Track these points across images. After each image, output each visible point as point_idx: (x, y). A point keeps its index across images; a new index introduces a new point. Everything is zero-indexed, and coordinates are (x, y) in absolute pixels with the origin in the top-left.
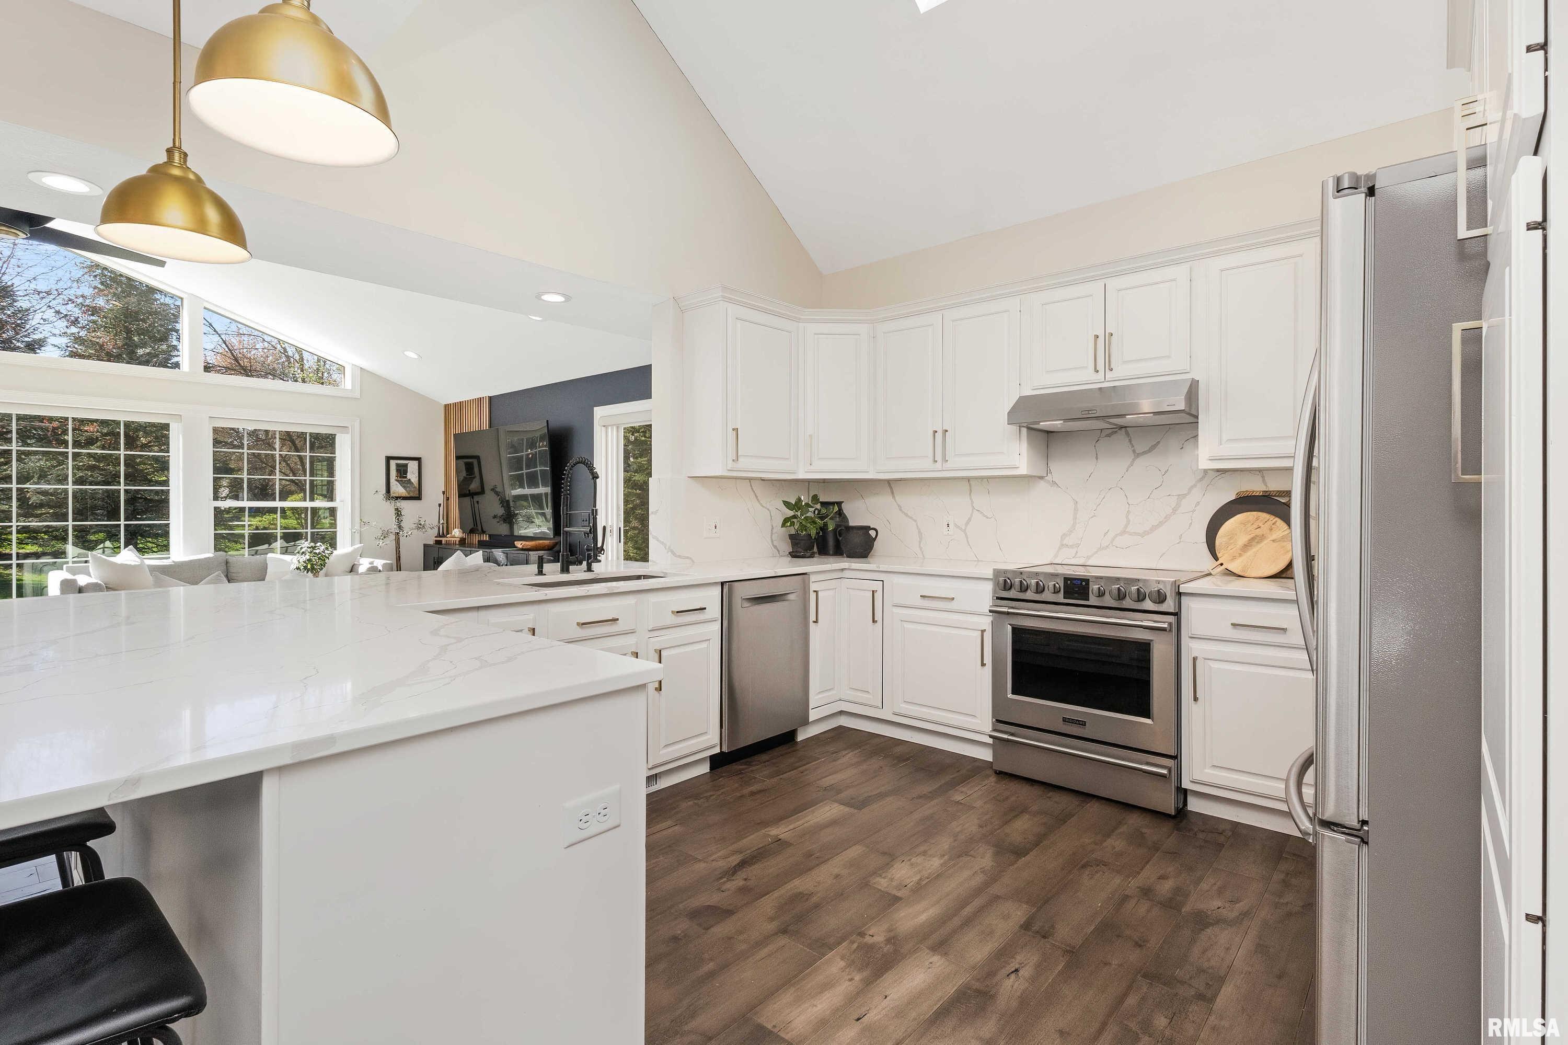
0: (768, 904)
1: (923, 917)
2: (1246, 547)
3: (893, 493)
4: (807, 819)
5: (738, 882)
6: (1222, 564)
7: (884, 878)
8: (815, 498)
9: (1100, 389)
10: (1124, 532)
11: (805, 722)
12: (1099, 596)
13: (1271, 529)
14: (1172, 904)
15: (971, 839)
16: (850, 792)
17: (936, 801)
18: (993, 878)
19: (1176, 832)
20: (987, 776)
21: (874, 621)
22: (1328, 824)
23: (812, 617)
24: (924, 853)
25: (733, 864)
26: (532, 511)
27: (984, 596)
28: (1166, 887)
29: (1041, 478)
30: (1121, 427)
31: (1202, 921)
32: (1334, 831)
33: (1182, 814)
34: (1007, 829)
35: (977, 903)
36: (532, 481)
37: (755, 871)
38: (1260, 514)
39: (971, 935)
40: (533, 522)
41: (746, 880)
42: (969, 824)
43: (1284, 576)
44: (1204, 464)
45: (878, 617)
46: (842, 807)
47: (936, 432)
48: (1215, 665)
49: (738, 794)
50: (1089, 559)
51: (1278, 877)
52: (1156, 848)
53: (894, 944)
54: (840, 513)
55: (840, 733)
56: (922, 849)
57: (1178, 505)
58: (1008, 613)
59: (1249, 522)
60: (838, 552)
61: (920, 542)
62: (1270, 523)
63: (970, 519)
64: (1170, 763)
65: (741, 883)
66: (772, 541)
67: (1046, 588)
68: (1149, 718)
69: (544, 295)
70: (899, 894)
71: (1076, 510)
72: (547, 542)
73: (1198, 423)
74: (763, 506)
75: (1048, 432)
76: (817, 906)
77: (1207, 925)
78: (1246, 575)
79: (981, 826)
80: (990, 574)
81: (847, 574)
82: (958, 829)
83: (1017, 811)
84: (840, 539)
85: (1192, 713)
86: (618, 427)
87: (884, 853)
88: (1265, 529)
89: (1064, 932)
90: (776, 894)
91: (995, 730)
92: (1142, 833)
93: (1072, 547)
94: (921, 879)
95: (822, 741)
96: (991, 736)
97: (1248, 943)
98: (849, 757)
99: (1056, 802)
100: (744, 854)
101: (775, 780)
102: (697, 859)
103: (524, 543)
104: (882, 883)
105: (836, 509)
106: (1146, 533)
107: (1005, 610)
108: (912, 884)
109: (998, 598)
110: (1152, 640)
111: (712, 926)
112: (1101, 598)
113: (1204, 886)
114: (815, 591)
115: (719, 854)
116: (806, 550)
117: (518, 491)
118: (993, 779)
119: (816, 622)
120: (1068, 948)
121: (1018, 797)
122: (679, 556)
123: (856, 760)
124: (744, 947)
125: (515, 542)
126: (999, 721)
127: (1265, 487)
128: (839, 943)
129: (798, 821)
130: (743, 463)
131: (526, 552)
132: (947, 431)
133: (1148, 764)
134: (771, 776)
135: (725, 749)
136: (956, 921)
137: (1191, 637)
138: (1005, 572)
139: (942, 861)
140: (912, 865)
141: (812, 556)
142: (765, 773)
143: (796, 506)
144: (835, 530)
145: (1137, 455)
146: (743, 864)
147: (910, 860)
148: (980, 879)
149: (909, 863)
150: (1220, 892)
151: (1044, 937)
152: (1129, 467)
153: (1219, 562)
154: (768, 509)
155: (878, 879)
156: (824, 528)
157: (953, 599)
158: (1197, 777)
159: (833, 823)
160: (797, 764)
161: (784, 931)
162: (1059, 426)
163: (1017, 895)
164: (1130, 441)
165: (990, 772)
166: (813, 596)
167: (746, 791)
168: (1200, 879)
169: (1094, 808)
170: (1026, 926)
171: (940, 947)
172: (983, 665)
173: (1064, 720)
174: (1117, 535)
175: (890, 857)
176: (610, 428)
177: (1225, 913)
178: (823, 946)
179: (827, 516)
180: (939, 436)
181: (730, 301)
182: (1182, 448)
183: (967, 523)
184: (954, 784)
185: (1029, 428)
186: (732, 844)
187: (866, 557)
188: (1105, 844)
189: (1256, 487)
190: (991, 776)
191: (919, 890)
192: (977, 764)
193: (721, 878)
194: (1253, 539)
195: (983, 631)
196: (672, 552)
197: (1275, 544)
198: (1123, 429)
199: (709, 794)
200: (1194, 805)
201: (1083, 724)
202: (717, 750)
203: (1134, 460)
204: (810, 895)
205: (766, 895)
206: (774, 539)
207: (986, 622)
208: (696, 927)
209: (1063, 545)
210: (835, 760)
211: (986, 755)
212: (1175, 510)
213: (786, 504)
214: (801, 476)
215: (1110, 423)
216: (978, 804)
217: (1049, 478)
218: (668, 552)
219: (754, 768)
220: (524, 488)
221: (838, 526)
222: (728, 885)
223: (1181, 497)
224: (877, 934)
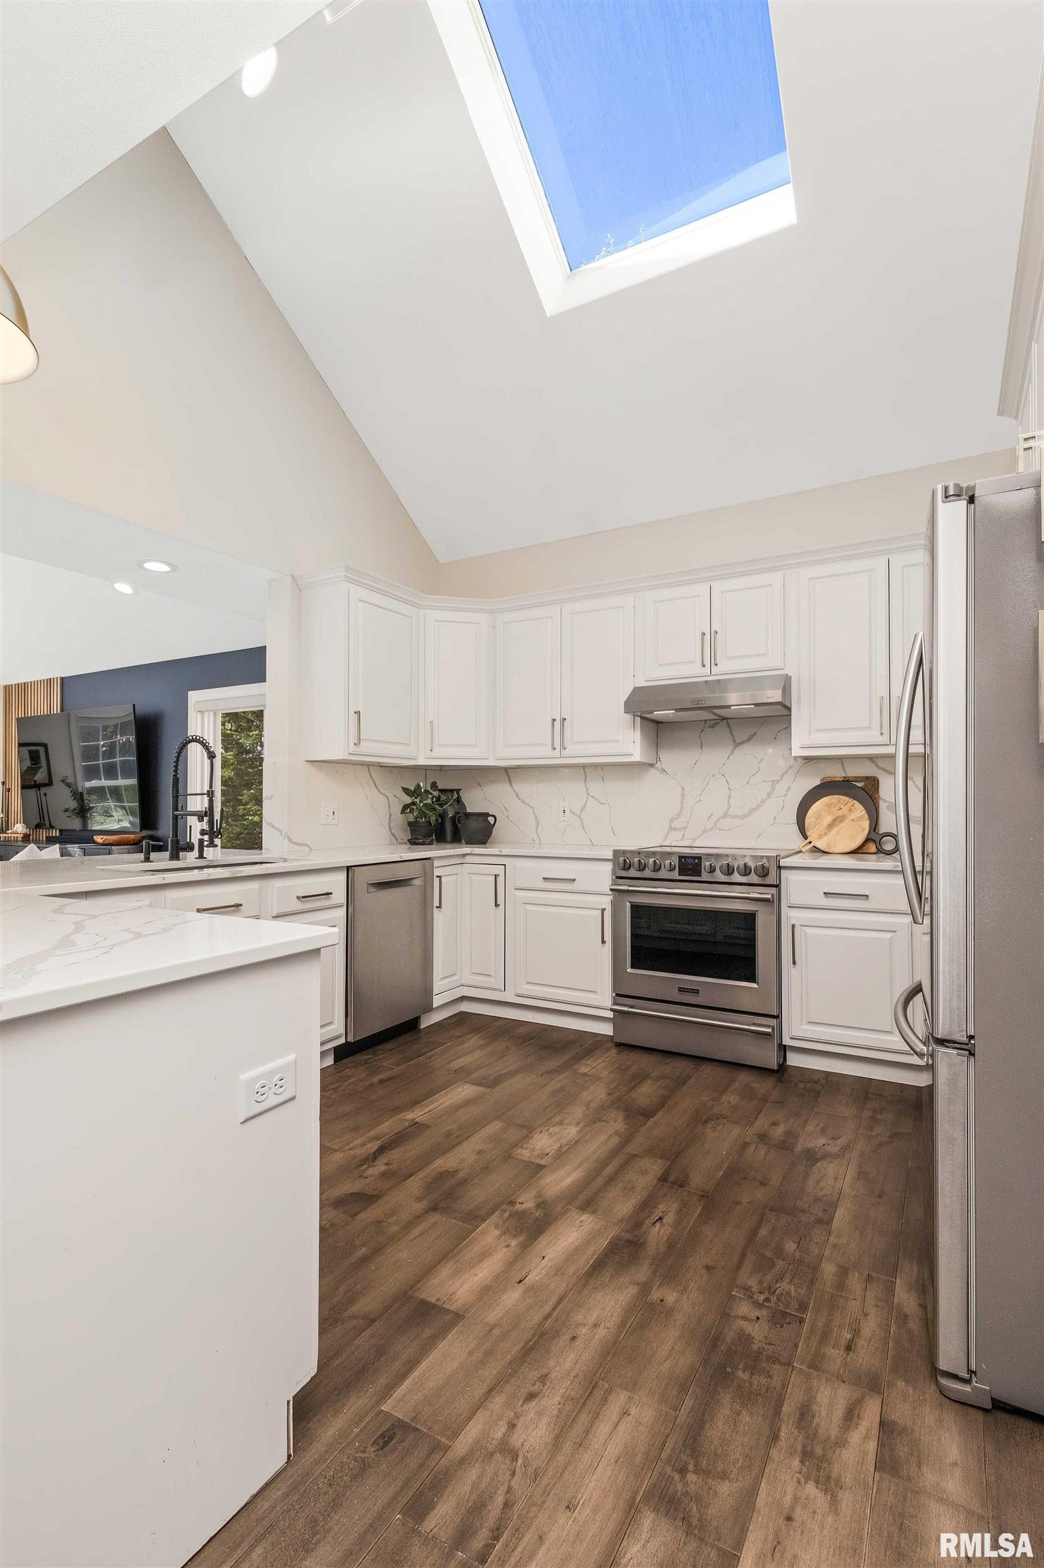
0: (414, 1185)
1: (569, 1181)
2: (831, 826)
3: (510, 781)
4: (442, 1101)
5: (380, 1167)
6: (810, 842)
7: (526, 1149)
8: (434, 785)
9: (706, 681)
10: (725, 815)
11: (429, 1009)
12: (711, 872)
13: (850, 810)
14: (785, 1146)
15: (602, 1106)
16: (481, 1073)
17: (565, 1074)
18: (626, 1140)
19: (780, 1084)
20: (608, 1050)
21: (497, 905)
22: (942, 1042)
23: (436, 903)
24: (561, 1123)
25: (373, 1150)
26: (111, 804)
27: (603, 876)
28: (778, 1132)
29: (652, 765)
30: (724, 719)
31: (812, 1157)
32: (947, 1047)
33: (783, 1067)
34: (634, 1094)
35: (616, 1162)
36: (110, 772)
37: (395, 1155)
38: (842, 797)
39: (615, 1191)
40: (112, 816)
41: (387, 1164)
42: (598, 1094)
43: (861, 851)
44: (797, 751)
45: (501, 901)
46: (474, 1087)
47: (555, 720)
48: (809, 930)
49: (367, 1083)
50: (695, 841)
51: (867, 1114)
52: (765, 1100)
53: (545, 1209)
54: (459, 800)
55: (461, 1019)
56: (557, 1119)
57: (773, 789)
58: (628, 891)
59: (831, 804)
60: (456, 839)
61: (537, 828)
62: (850, 804)
63: (585, 805)
64: (773, 1022)
65: (383, 1168)
66: (390, 828)
67: (663, 867)
68: (755, 982)
69: (146, 562)
70: (542, 1162)
71: (683, 795)
72: (132, 836)
73: (791, 715)
74: (381, 793)
75: (658, 723)
76: (464, 1182)
77: (817, 1160)
78: (831, 851)
79: (609, 1094)
80: (610, 855)
81: (469, 859)
82: (589, 1098)
83: (641, 1078)
84: (459, 826)
85: (791, 976)
86: (215, 713)
87: (521, 1126)
88: (845, 809)
89: (697, 1180)
90: (421, 1175)
91: (615, 1004)
92: (752, 1088)
93: (680, 829)
94: (561, 1146)
95: (446, 1026)
96: (612, 1010)
97: (851, 1172)
98: (473, 1041)
99: (674, 1067)
100: (382, 1140)
101: (404, 1066)
102: (332, 1149)
103: (105, 837)
104: (524, 1154)
105: (455, 796)
106: (744, 816)
107: (626, 888)
108: (552, 1152)
109: (617, 878)
110: (757, 911)
111: (358, 1213)
112: (712, 874)
113: (810, 1127)
114: (438, 876)
115: (356, 1142)
116: (425, 837)
117: (94, 783)
118: (614, 1051)
119: (439, 907)
120: (703, 1194)
121: (639, 1065)
122: (296, 844)
123: (482, 1042)
124: (396, 1228)
125: (95, 837)
126: (619, 995)
127: (843, 773)
128: (491, 1213)
129: (433, 1104)
130: (365, 747)
131: (109, 847)
132: (565, 719)
133: (754, 1024)
134: (398, 1064)
135: (351, 1039)
136: (600, 1181)
137: (789, 907)
138: (624, 852)
139: (578, 1129)
140: (551, 1134)
141: (431, 843)
142: (392, 1061)
143: (415, 793)
144: (453, 818)
145: (737, 744)
146: (382, 1150)
147: (547, 1130)
148: (615, 1141)
149: (547, 1133)
150: (823, 1131)
151: (681, 1186)
152: (730, 755)
153: (808, 841)
154: (386, 796)
155: (519, 1151)
156: (442, 816)
157: (574, 880)
158: (795, 1033)
159: (468, 1103)
160: (425, 1050)
161: (434, 1209)
162: (671, 715)
163: (650, 1152)
164: (731, 731)
165: (610, 1044)
166: (436, 881)
167: (376, 1079)
168: (806, 1122)
169: (707, 1070)
170: (663, 1179)
171: (588, 1206)
172: (603, 942)
173: (680, 990)
174: (720, 818)
175: (528, 1130)
176: (206, 714)
177: (829, 1149)
178: (475, 1218)
179: (446, 803)
180: (557, 724)
181: (353, 582)
182: (776, 738)
183: (582, 809)
184: (579, 1058)
185: (642, 718)
186: (368, 1132)
187: (485, 843)
188: (722, 1101)
189: (837, 773)
190: (612, 1048)
191: (561, 1155)
192: (599, 1038)
193: (362, 1165)
194: (835, 819)
195: (603, 910)
196: (290, 840)
197: (853, 823)
198: (725, 721)
199: (336, 1086)
200: (794, 1060)
201: (697, 992)
202: (342, 1041)
203: (734, 749)
204: (455, 1172)
205: (410, 1177)
206: (392, 826)
207: (606, 902)
208: (342, 1215)
209: (671, 828)
210: (460, 1044)
211: (607, 1029)
212: (769, 795)
213: (406, 790)
214: (422, 761)
215: (715, 714)
216: (605, 1073)
217: (659, 765)
218: (284, 838)
219: (381, 1057)
220: (100, 779)
221: (457, 813)
222: (370, 1171)
223: (775, 782)
224: (527, 1201)
